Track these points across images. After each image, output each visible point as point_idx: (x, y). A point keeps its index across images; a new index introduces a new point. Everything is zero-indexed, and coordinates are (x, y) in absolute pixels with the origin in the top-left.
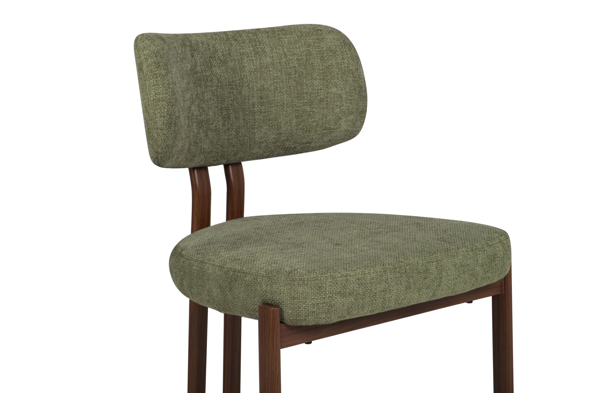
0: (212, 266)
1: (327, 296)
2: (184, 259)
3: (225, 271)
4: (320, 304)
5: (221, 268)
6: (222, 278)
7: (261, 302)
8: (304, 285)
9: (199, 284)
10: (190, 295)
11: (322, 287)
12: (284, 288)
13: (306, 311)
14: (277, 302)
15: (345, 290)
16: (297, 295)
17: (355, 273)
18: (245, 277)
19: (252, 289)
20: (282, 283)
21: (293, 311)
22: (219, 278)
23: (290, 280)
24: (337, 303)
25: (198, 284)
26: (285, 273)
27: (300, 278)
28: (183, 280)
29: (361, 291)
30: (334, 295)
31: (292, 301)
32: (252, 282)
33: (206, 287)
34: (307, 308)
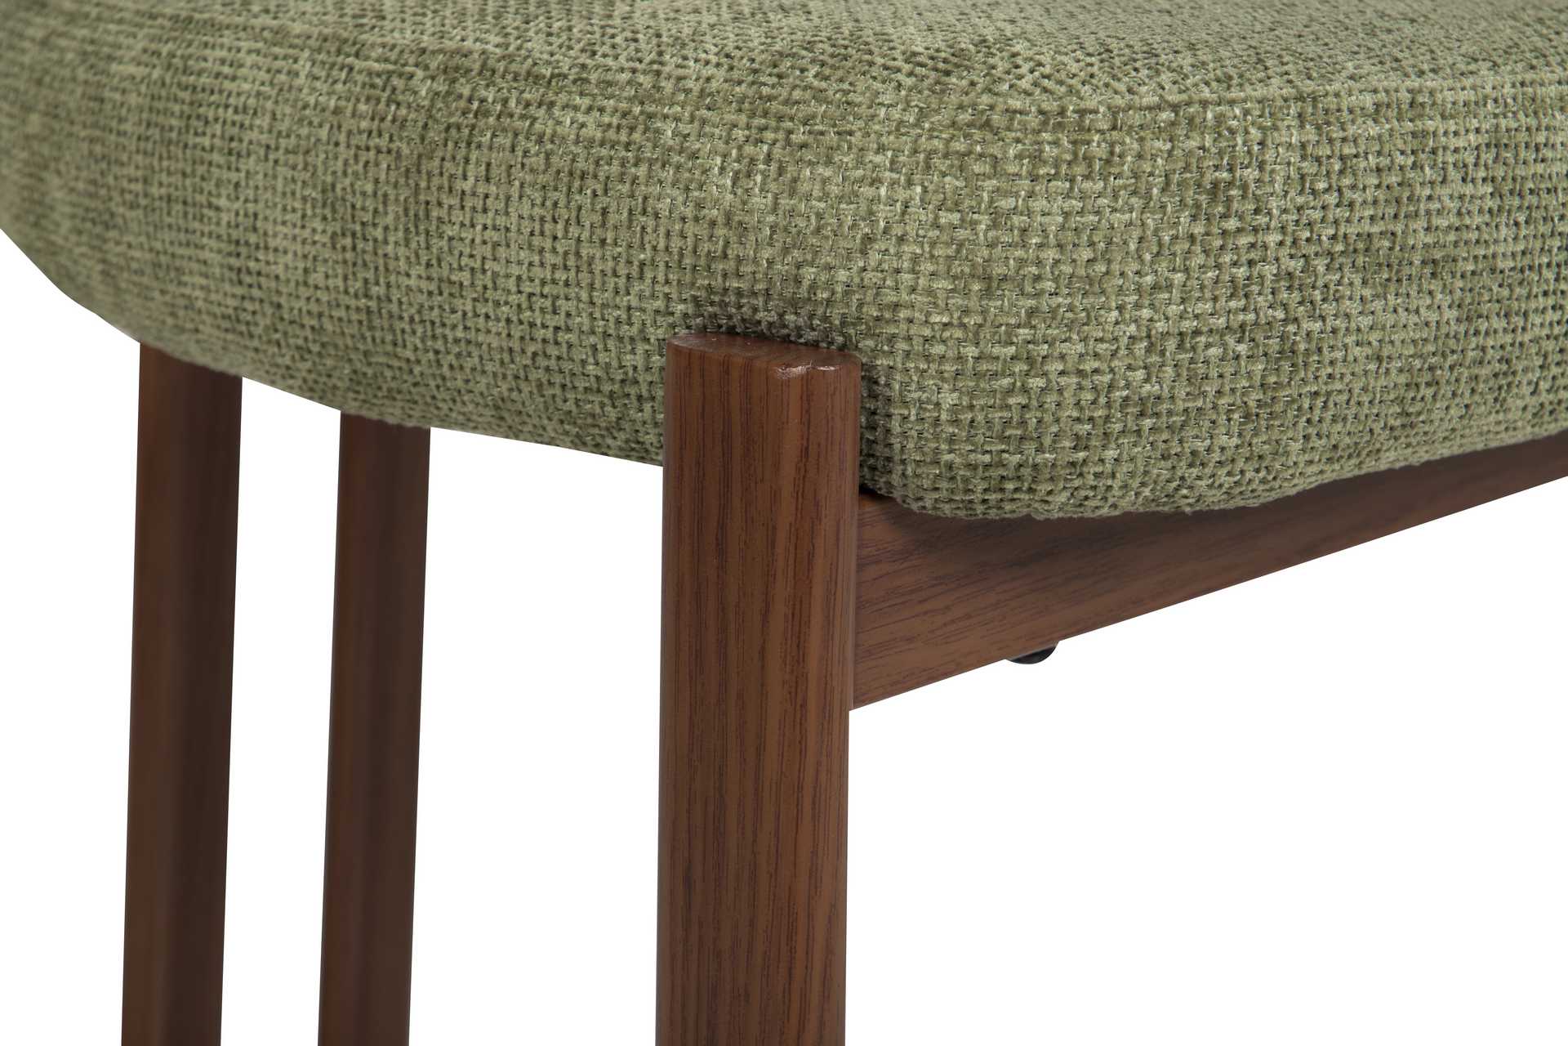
0: (260, 45)
1: (1269, 270)
2: (52, 22)
3: (370, 74)
4: (1202, 339)
5: (339, 52)
6: (350, 133)
7: (686, 316)
8: (1080, 170)
9: (163, 191)
10: (96, 280)
11: (1234, 192)
12: (902, 194)
13: (1088, 396)
14: (836, 315)
15: (1399, 228)
16: (1019, 253)
17: (1474, 88)
18: (542, 112)
19: (605, 212)
20: (881, 149)
21: (971, 394)
22: (324, 133)
23: (954, 124)
24: (1334, 331)
25: (155, 191)
26: (907, 67)
27: (1045, 106)
28: (45, 175)
29: (1505, 244)
30: (1320, 264)
31: (973, 303)
32: (604, 152)
33: (218, 209)
34: (1096, 371)
